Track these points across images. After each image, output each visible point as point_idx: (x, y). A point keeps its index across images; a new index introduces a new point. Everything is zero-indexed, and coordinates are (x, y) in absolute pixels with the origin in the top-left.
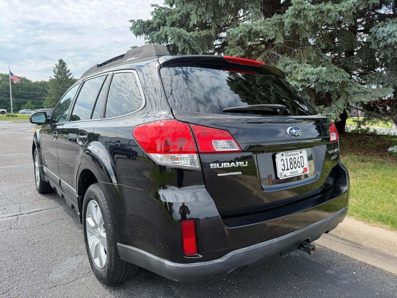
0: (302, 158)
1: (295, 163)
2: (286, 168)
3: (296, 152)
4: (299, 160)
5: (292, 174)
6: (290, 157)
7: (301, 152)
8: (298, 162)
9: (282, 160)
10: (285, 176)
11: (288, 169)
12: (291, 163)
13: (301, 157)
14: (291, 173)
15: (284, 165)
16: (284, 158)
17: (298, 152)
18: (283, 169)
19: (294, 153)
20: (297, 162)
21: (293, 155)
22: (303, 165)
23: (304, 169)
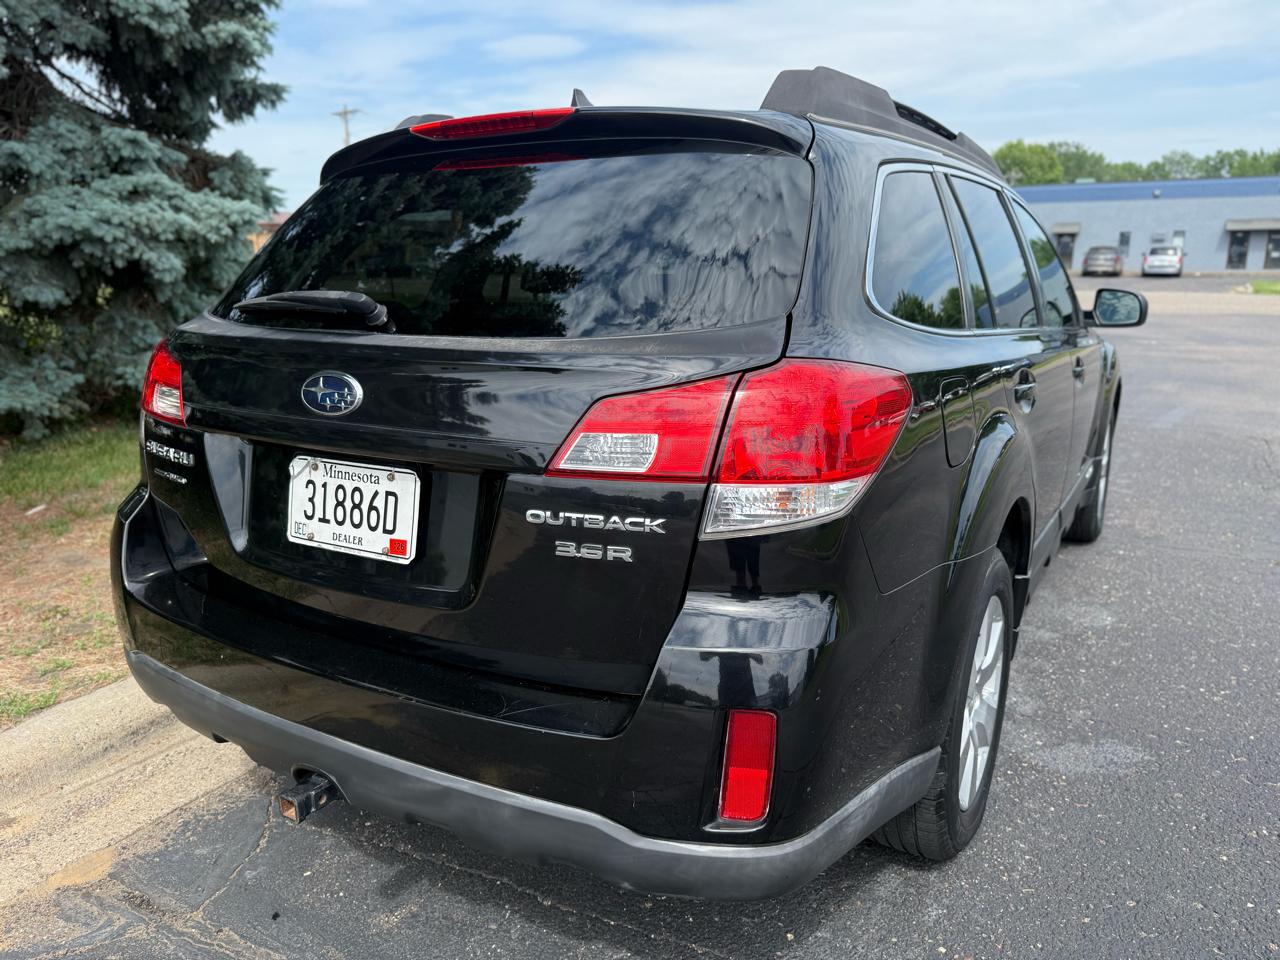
0: (391, 499)
1: (357, 506)
2: (319, 514)
3: (368, 472)
4: (379, 503)
5: (337, 542)
6: (340, 482)
7: (391, 478)
8: (372, 508)
9: (311, 482)
10: (311, 539)
11: (324, 520)
12: (340, 504)
13: (388, 494)
14: (336, 537)
15: (311, 500)
16: (319, 477)
17: (382, 473)
18: (310, 513)
19: (358, 471)
20: (365, 507)
21: (351, 477)
22: (389, 527)
23: (392, 542)
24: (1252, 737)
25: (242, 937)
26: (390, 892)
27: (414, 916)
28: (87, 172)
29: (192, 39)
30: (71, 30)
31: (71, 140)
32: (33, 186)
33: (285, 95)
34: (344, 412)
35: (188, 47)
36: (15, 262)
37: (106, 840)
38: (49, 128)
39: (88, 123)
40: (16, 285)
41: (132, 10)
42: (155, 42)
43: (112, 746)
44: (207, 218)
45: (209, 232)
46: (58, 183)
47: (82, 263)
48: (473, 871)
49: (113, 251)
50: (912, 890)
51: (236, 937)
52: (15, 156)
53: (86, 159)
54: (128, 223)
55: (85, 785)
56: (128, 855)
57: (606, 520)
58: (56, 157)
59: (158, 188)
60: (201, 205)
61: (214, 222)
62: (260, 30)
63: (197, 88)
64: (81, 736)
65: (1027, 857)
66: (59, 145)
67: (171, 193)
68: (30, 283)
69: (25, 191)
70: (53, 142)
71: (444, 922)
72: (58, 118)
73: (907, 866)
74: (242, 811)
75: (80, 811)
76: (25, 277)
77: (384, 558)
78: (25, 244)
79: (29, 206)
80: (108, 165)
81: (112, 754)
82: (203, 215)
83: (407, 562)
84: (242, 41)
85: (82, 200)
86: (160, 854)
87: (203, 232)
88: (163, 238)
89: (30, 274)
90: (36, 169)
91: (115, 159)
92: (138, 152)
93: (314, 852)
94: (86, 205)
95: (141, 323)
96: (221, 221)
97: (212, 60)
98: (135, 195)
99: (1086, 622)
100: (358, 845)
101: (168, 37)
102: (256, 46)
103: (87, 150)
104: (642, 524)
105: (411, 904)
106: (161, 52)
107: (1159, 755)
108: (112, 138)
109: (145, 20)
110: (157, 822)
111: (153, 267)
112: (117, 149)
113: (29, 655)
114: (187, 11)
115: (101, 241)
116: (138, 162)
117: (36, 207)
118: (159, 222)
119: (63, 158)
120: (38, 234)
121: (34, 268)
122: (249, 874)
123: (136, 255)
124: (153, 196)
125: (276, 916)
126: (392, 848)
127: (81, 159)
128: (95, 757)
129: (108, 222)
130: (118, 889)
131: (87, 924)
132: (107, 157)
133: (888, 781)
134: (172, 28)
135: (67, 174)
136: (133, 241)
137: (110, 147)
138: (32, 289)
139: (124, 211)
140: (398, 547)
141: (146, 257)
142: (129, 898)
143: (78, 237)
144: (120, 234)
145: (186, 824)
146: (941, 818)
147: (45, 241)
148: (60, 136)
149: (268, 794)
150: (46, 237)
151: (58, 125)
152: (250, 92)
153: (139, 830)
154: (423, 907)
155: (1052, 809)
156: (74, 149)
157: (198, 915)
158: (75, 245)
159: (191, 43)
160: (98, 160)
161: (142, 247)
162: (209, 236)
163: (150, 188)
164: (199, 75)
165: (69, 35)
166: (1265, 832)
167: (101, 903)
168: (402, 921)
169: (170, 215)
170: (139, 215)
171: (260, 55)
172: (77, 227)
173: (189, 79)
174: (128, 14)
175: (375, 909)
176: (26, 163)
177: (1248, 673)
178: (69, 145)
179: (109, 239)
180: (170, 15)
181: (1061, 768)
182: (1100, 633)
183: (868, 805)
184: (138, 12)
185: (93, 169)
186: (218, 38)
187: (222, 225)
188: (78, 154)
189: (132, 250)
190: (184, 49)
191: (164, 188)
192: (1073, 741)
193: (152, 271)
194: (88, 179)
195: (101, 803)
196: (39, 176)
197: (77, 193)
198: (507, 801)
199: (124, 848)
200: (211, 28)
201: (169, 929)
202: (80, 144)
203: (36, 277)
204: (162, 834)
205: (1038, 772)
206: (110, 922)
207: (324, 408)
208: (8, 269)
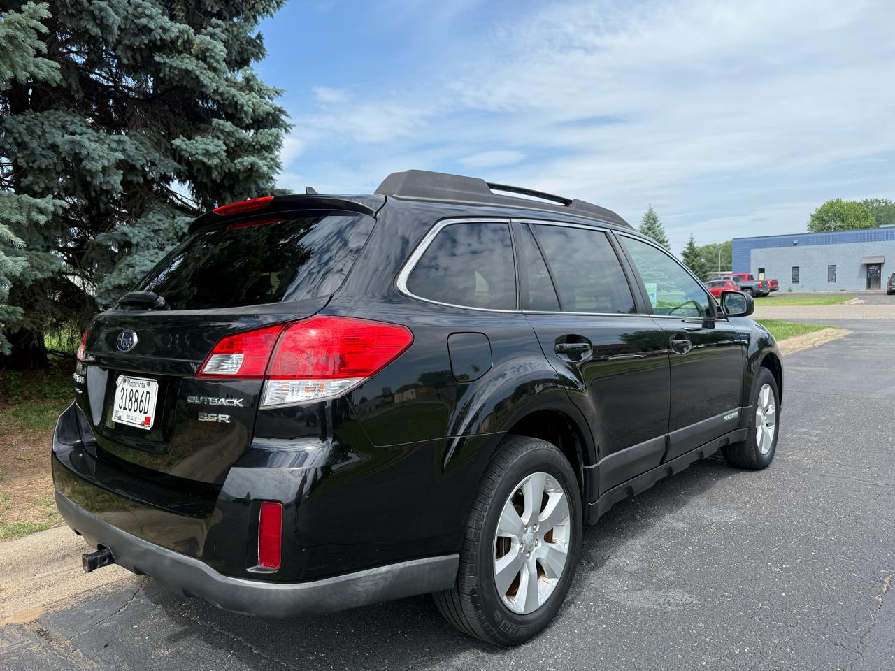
0: (148, 395)
1: (136, 400)
2: (123, 406)
3: (141, 382)
4: (144, 399)
5: (128, 420)
6: (132, 388)
7: (149, 384)
8: (141, 401)
9: (123, 389)
10: (119, 419)
11: (125, 409)
12: (131, 399)
13: (147, 393)
14: (128, 417)
15: (122, 398)
16: (125, 386)
17: (144, 381)
18: (121, 405)
19: (138, 381)
20: (139, 401)
21: (136, 384)
22: (146, 411)
23: (146, 418)
24: (783, 594)
25: (84, 654)
26: (173, 639)
27: (178, 652)
28: (164, 242)
29: (229, 165)
30: (164, 166)
31: (159, 225)
32: (134, 250)
34: (129, 350)
35: (227, 171)
37: (44, 602)
38: (148, 219)
39: (172, 216)
41: (193, 153)
42: (208, 169)
43: (69, 555)
46: (148, 249)
48: (225, 633)
50: (477, 663)
51: (81, 654)
52: (125, 234)
53: (165, 235)
55: (49, 575)
56: (51, 611)
57: (218, 400)
58: (148, 234)
62: (269, 160)
64: (52, 546)
65: (565, 651)
66: (152, 228)
69: (130, 254)
70: (149, 226)
71: (192, 656)
72: (155, 213)
73: (483, 650)
74: (122, 593)
75: (39, 588)
77: (143, 427)
78: (123, 282)
79: (129, 261)
80: (177, 238)
81: (68, 559)
83: (149, 429)
84: (256, 166)
86: (67, 611)
90: (135, 241)
91: (180, 234)
93: (145, 616)
97: (241, 178)
99: (716, 519)
100: (170, 614)
101: (213, 166)
103: (166, 230)
104: (233, 402)
105: (181, 646)
106: (211, 175)
107: (705, 600)
108: (179, 223)
109: (200, 157)
110: (74, 596)
112: (181, 229)
113: (48, 506)
114: (225, 151)
117: (133, 262)
119: (152, 234)
120: (130, 276)
122: (105, 625)
125: (105, 647)
126: (189, 618)
127: (162, 235)
128: (58, 560)
130: (36, 627)
131: (11, 642)
132: (176, 233)
133: (402, 567)
134: (216, 161)
135: (154, 243)
140: (148, 419)
142: (39, 632)
145: (89, 598)
146: (477, 608)
147: (134, 280)
148: (153, 222)
149: (140, 586)
153: (63, 599)
154: (186, 648)
155: (604, 626)
156: (159, 230)
157: (68, 643)
159: (229, 169)
164: (237, 187)
165: (162, 168)
166: (746, 650)
167: (23, 634)
168: (170, 654)
173: (231, 189)
174: (192, 155)
175: (160, 647)
176: (130, 238)
177: (813, 556)
178: (157, 228)
180: (215, 154)
181: (629, 604)
182: (719, 526)
183: (379, 577)
184: (197, 153)
186: (243, 166)
188: (161, 232)
190: (225, 172)
192: (650, 589)
195: (52, 585)
196: (138, 244)
198: (168, 555)
199: (51, 607)
200: (240, 160)
201: (50, 647)
202: (162, 227)
204: (73, 601)
205: (611, 604)
206: (24, 641)
207: (122, 348)
208: (113, 297)
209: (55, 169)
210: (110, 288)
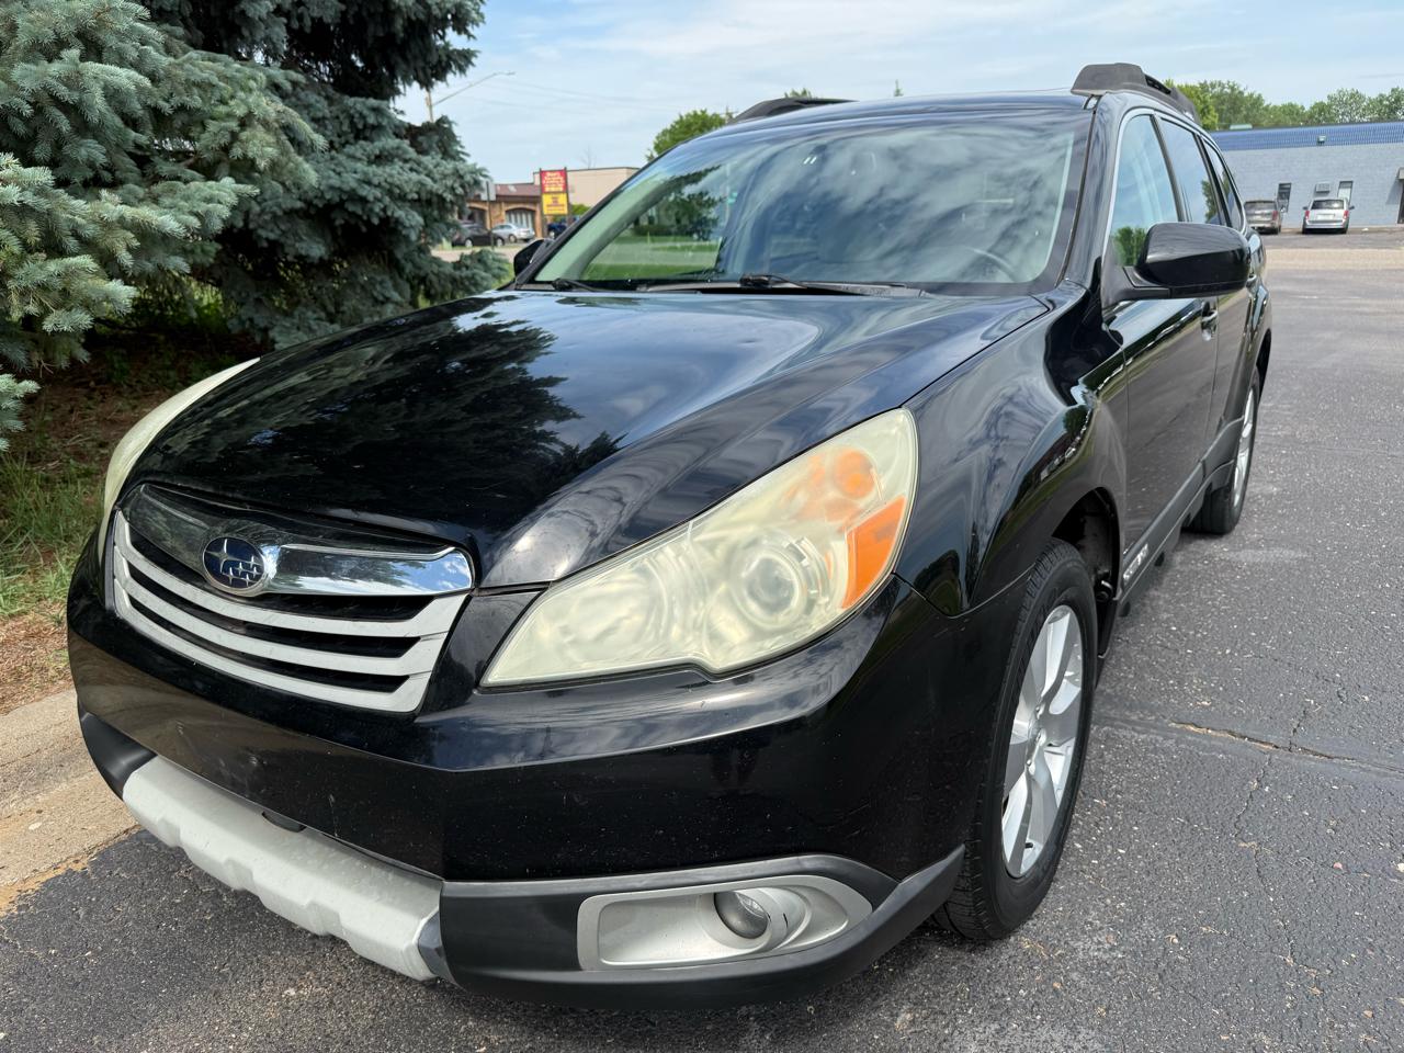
28: (335, 139)
31: (319, 110)
33: (474, 60)
35: (413, 18)
36: (288, 221)
38: (299, 99)
40: (289, 242)
44: (441, 179)
45: (445, 191)
47: (343, 222)
49: (371, 210)
53: (334, 127)
54: (384, 184)
59: (400, 152)
60: (435, 167)
61: (449, 182)
63: (409, 57)
67: (408, 157)
68: (301, 240)
76: (296, 234)
78: (299, 204)
80: (354, 132)
82: (437, 176)
84: (463, 11)
85: (339, 164)
87: (440, 192)
88: (409, 197)
89: (300, 232)
91: (360, 126)
92: (380, 120)
94: (345, 168)
95: (379, 278)
96: (455, 181)
98: (380, 159)
102: (474, 15)
103: (335, 119)
108: (359, 107)
111: (402, 224)
112: (363, 117)
115: (363, 200)
116: (378, 128)
118: (406, 182)
121: (302, 227)
123: (389, 213)
124: (396, 160)
127: (330, 127)
129: (369, 183)
132: (352, 124)
136: (387, 199)
137: (357, 115)
138: (304, 245)
139: (379, 173)
141: (396, 215)
143: (345, 197)
144: (378, 193)
147: (316, 202)
150: (316, 197)
151: (307, 95)
152: (444, 58)
156: (324, 118)
158: (341, 205)
159: (415, 14)
160: (345, 128)
161: (393, 206)
162: (445, 195)
163: (394, 152)
169: (414, 176)
170: (391, 176)
171: (474, 22)
172: (346, 187)
173: (405, 48)
178: (320, 115)
179: (371, 198)
185: (339, 136)
187: (456, 185)
188: (327, 122)
189: (384, 210)
191: (405, 152)
193: (400, 228)
194: (337, 145)
197: (332, 158)
203: (306, 235)
208: (283, 227)
209: (179, 11)
210: (280, 213)
